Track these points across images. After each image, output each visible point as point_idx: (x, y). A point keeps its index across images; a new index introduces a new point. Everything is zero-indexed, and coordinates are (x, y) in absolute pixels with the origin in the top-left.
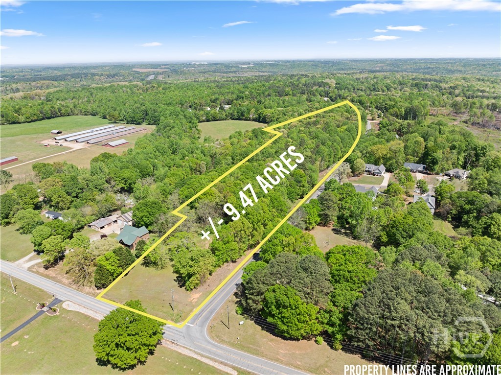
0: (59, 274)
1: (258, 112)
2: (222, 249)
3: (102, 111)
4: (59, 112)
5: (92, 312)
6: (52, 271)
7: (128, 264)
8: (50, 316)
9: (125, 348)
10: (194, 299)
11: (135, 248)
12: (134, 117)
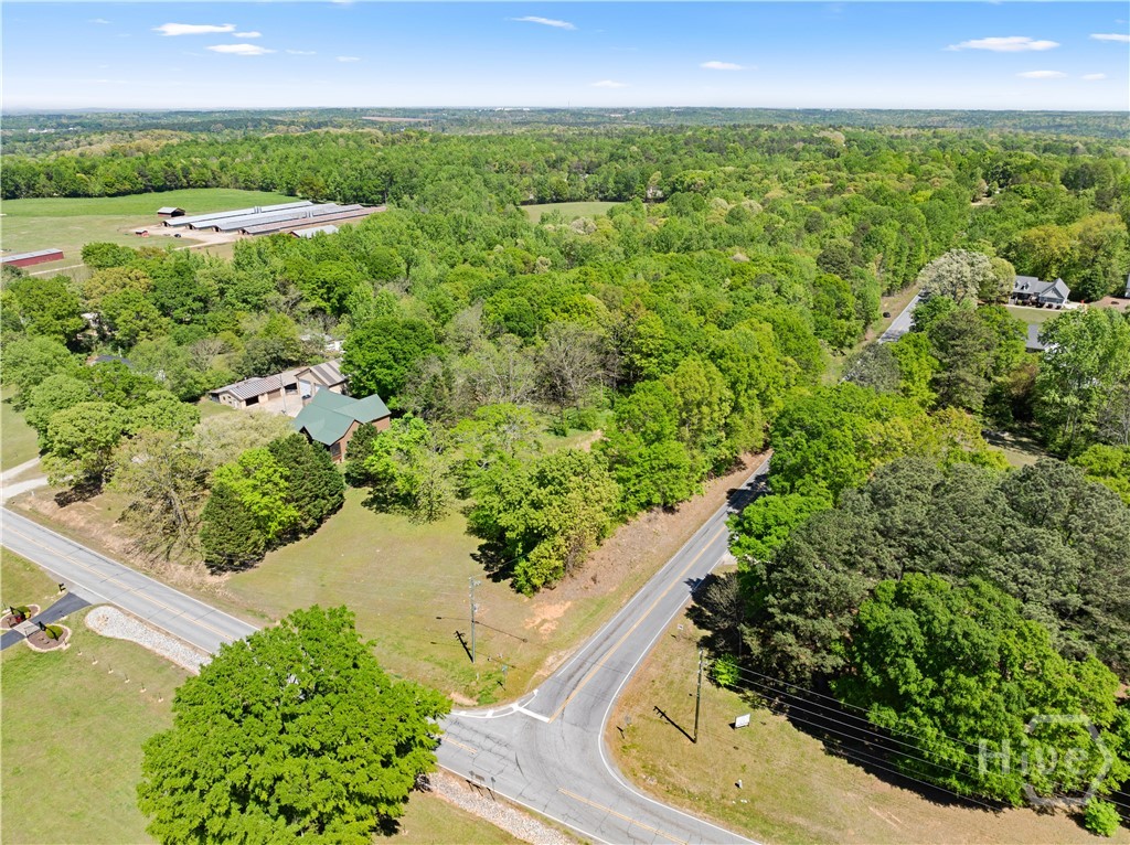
0: (98, 520)
1: (670, 179)
2: (638, 460)
3: (287, 176)
4: (185, 177)
5: (182, 648)
6: (79, 512)
7: (317, 497)
8: (35, 653)
9: (274, 809)
10: (544, 621)
11: (344, 452)
12: (361, 189)
